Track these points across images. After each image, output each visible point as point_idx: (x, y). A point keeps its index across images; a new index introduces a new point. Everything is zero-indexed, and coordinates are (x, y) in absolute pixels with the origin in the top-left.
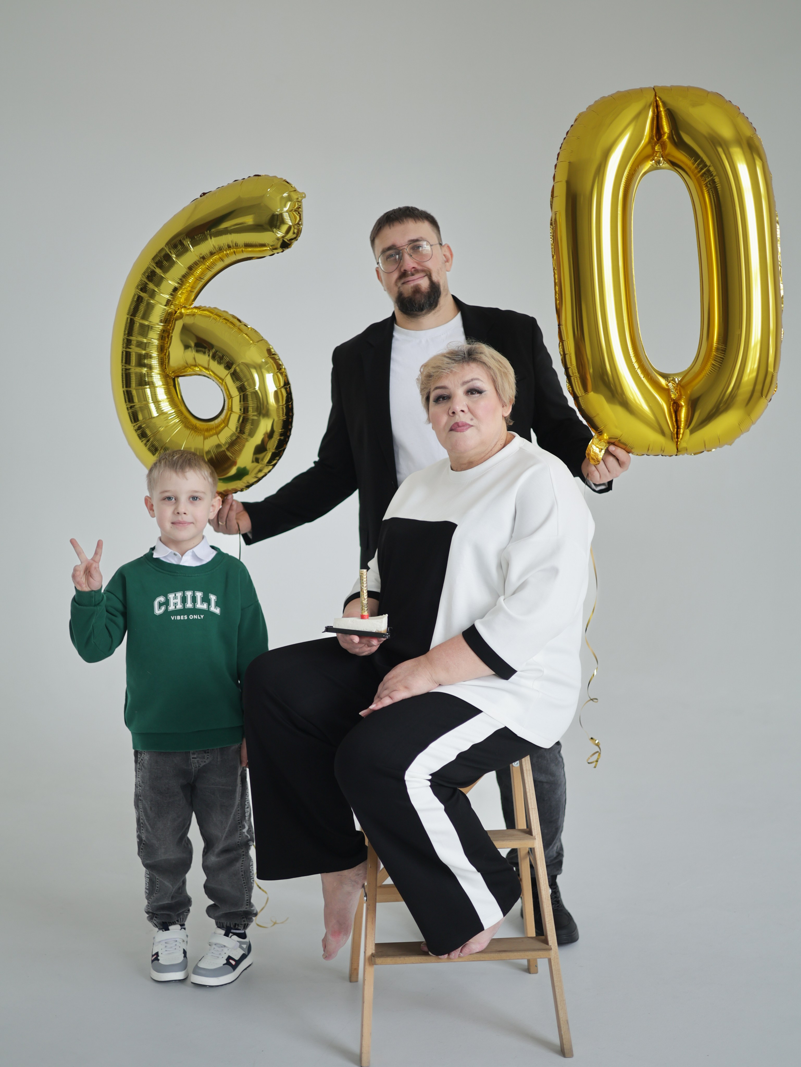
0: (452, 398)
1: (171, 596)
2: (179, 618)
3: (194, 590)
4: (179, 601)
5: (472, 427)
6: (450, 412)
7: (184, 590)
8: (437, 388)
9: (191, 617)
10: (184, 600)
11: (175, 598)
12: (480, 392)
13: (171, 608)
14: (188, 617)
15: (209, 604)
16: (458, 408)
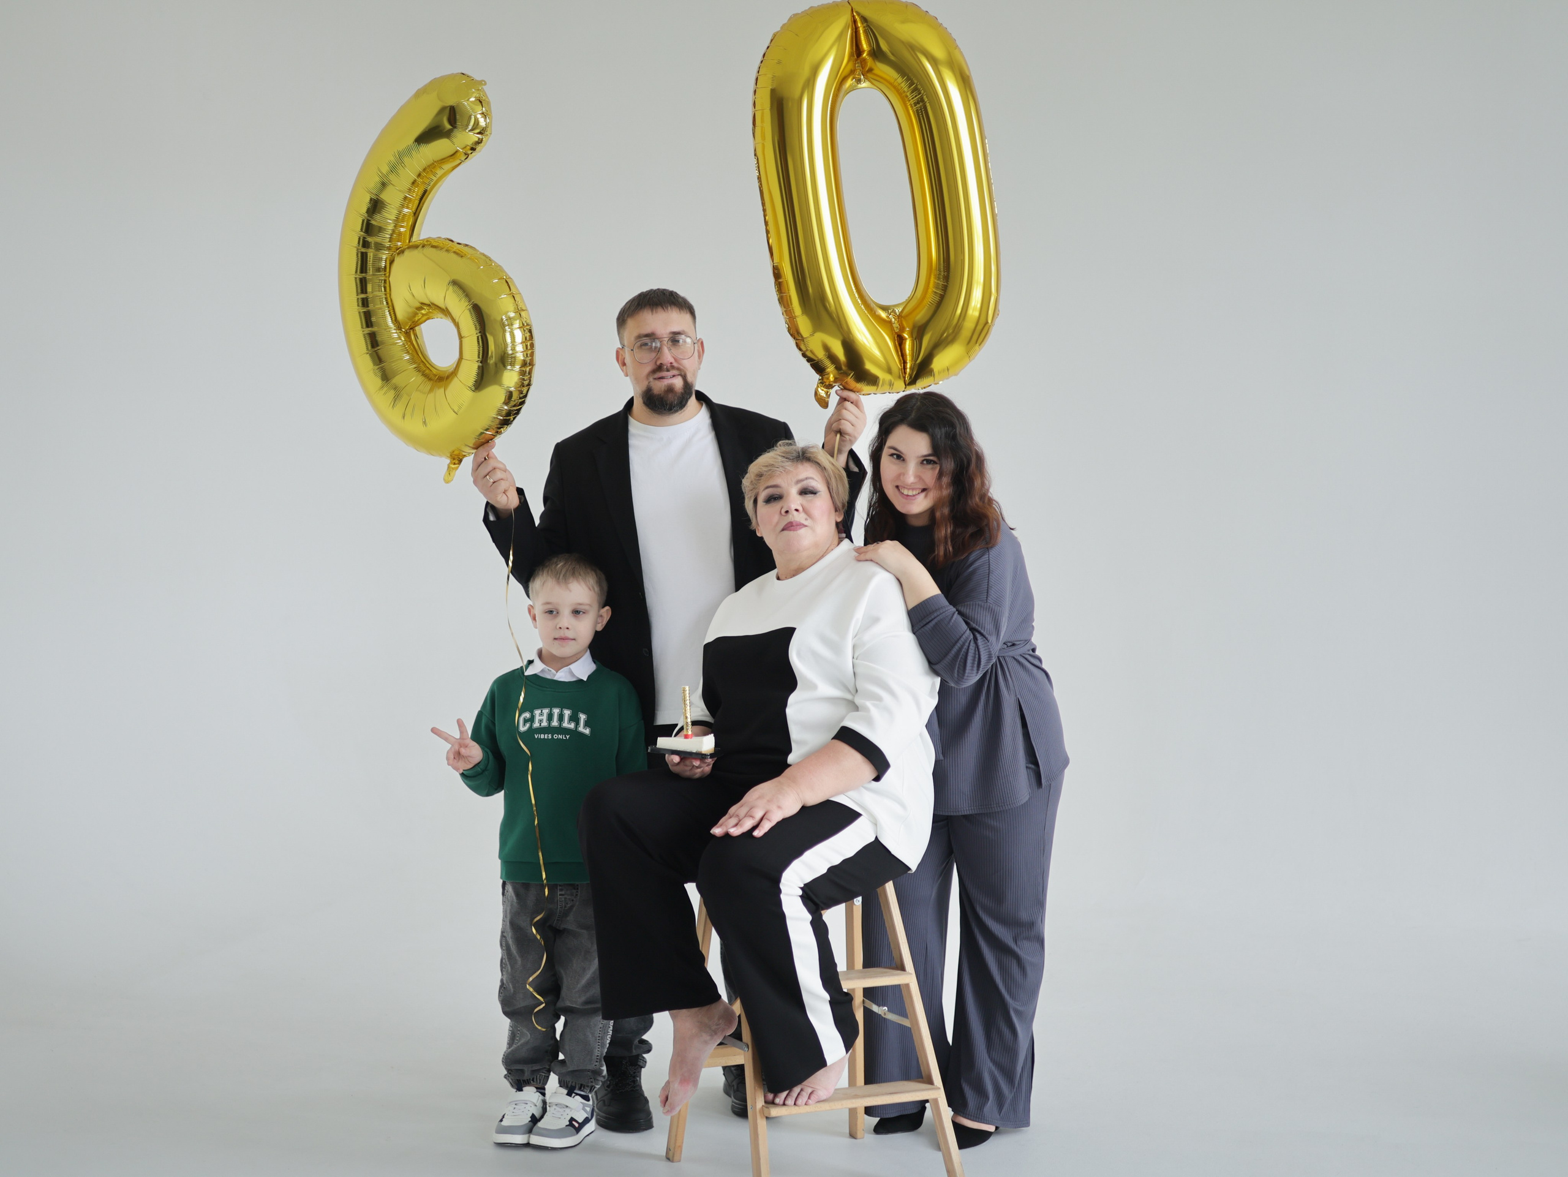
0: (784, 498)
1: (537, 712)
2: (542, 736)
3: (562, 707)
4: (545, 718)
5: (806, 528)
6: (783, 511)
7: (551, 706)
8: (768, 487)
9: (556, 736)
10: (550, 717)
11: (541, 714)
12: (814, 492)
13: (536, 725)
14: (552, 736)
15: (577, 724)
16: (792, 506)
